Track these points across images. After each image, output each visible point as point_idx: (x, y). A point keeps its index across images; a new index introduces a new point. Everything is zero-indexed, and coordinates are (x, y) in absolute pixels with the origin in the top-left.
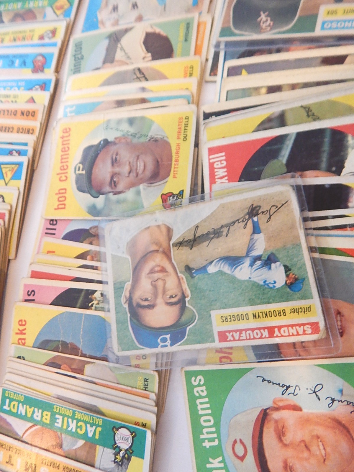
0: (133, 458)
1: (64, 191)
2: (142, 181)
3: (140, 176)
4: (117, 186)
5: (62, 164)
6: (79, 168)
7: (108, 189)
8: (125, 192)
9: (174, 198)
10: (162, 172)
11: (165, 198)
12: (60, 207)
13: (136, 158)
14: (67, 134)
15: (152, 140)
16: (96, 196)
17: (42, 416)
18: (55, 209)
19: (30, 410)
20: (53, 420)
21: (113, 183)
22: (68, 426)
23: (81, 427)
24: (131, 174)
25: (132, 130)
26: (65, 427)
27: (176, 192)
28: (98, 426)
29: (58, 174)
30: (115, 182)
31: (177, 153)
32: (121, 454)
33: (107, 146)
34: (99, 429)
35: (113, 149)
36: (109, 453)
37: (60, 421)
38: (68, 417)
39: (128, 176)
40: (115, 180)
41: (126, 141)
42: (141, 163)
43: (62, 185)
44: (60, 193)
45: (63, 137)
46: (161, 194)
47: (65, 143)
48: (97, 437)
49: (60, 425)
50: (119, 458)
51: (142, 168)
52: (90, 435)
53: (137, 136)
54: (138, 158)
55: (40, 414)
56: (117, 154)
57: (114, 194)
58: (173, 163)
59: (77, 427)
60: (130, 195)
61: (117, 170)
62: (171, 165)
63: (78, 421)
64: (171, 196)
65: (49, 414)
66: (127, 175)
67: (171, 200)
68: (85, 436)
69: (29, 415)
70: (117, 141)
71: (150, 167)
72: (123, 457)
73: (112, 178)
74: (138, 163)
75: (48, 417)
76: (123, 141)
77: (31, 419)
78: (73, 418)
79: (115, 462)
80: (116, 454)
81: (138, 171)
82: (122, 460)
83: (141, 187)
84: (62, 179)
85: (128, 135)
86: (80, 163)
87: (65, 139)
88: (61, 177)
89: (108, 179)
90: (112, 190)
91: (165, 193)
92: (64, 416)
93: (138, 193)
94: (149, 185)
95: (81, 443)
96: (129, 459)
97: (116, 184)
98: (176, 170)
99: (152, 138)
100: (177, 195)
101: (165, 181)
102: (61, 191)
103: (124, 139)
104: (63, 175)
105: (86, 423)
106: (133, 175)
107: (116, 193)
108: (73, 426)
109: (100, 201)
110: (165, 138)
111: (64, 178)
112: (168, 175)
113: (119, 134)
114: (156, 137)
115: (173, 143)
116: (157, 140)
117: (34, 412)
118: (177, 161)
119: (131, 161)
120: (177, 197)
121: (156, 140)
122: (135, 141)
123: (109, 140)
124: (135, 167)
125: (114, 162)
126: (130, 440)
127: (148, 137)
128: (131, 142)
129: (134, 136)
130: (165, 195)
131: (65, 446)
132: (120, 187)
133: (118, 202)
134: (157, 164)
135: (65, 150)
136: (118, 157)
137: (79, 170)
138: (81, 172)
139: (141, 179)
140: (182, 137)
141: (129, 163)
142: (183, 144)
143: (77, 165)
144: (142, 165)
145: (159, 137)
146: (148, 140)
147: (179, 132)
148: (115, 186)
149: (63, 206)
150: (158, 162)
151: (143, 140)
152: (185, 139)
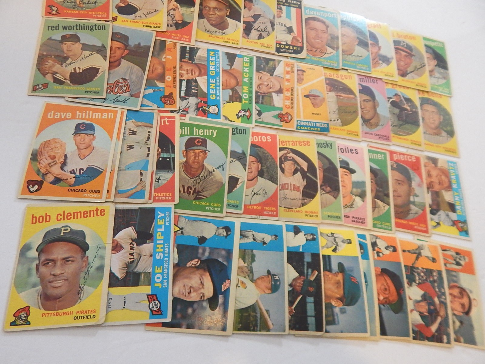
1: (48, 220)
2: (44, 287)
3: (49, 285)
4: (43, 266)
5: (72, 214)
6: (67, 230)
7: (43, 258)
8: (37, 274)
9: (24, 318)
10: (49, 303)
11: (26, 310)
12: (34, 219)
13: (66, 279)
14: (99, 213)
15: (80, 290)
16: (38, 250)
18: (33, 215)
21: (46, 263)
24: (52, 277)
25: (92, 270)
27: (29, 319)
29: (64, 212)
30: (48, 263)
31: (64, 313)
33: (82, 251)
35: (78, 256)
39: (51, 275)
40: (50, 263)
41: (83, 267)
42: (62, 283)
43: (54, 218)
44: (46, 216)
45: (97, 210)
46: (30, 306)
47: (92, 212)
51: (57, 285)
53: (86, 276)
54: (65, 280)
56: (73, 261)
57: (37, 265)
58: (56, 312)
60: (35, 278)
61: (59, 263)
62: (55, 310)
64: (26, 314)
66: (52, 273)
67: (23, 315)
70: (85, 259)
71: (56, 292)
73: (53, 260)
74: (62, 281)
76: (84, 264)
81: (54, 282)
83: (40, 288)
84: (59, 216)
85: (88, 268)
86: (70, 230)
87: (95, 212)
88: (61, 215)
89: (51, 257)
90: (41, 262)
91: (30, 309)
93: (34, 286)
94: (40, 295)
97: (46, 265)
98: (50, 315)
99: (81, 289)
100: (27, 320)
101: (41, 307)
102: (48, 217)
103: (85, 265)
104: (62, 217)
106: (51, 278)
107: (37, 266)
109: (33, 253)
110: (79, 300)
111: (59, 217)
112: (45, 309)
113: (90, 260)
114: (82, 292)
115: (74, 309)
116: (79, 295)
118: (57, 314)
119: (65, 274)
120: (25, 320)
121: (79, 293)
122: (82, 275)
123: (87, 252)
124: (58, 279)
125: (66, 260)
127: (83, 286)
128: (82, 271)
129: (87, 273)
130: (29, 310)
132: (43, 269)
133: (29, 270)
134: (57, 298)
135: (85, 214)
136: (70, 262)
137: (64, 230)
138: (63, 231)
139: (47, 286)
140: (78, 315)
141: (63, 273)
142: (71, 317)
143: (70, 227)
144: (59, 285)
145: (82, 295)
146: (81, 285)
147: (83, 312)
148: (44, 265)
149: (34, 222)
150: (59, 298)
151: (82, 281)
152: (76, 318)
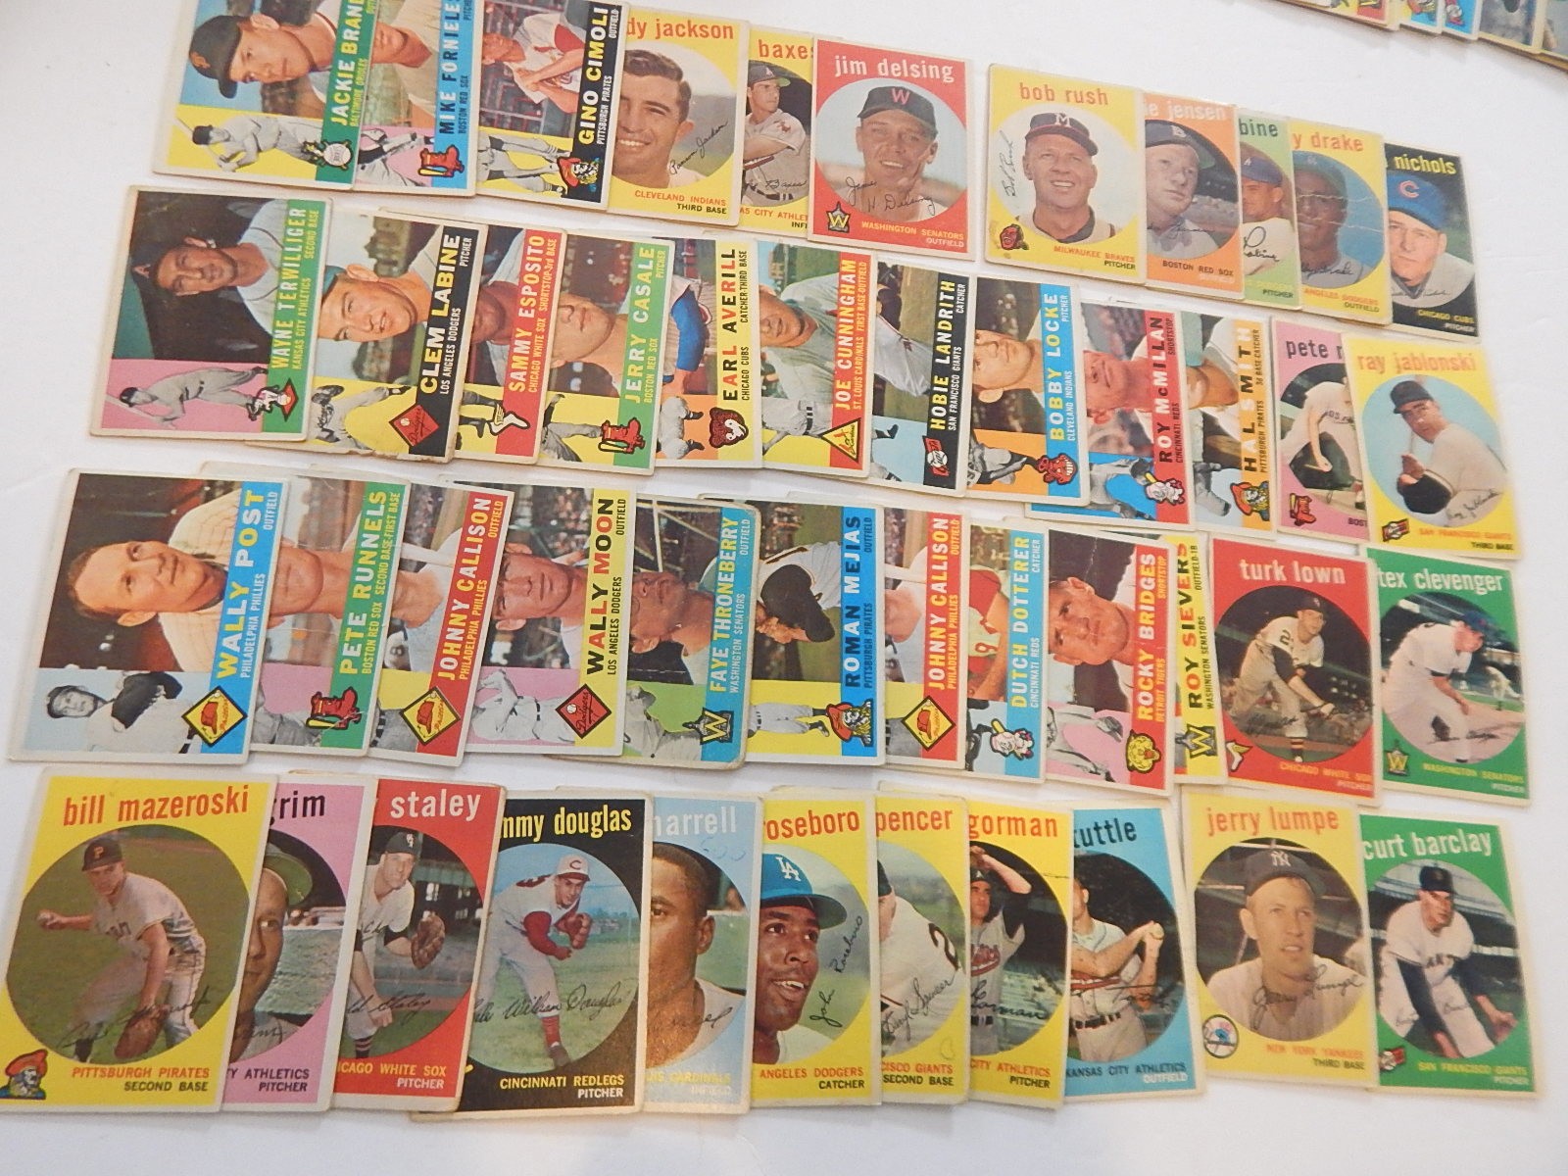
0: (314, 167)
17: (349, 41)
19: (355, 23)
20: (348, 58)
22: (342, 79)
23: (342, 97)
26: (340, 75)
28: (348, 120)
32: (317, 152)
34: (344, 122)
36: (316, 136)
37: (347, 68)
38: (354, 80)
48: (334, 119)
49: (341, 67)
50: (312, 149)
52: (335, 110)
55: (351, 38)
59: (342, 92)
63: (351, 93)
65: (355, 52)
68: (332, 103)
69: (348, 22)
72: (313, 154)
75: (349, 51)
77: (342, 26)
78: (353, 86)
79: (305, 143)
80: (315, 144)
82: (308, 152)
92: (354, 73)
95: (323, 98)
96: (312, 161)
105: (350, 104)
108: (342, 86)
117: (354, 29)
126: (336, 163)
131: (313, 76)
